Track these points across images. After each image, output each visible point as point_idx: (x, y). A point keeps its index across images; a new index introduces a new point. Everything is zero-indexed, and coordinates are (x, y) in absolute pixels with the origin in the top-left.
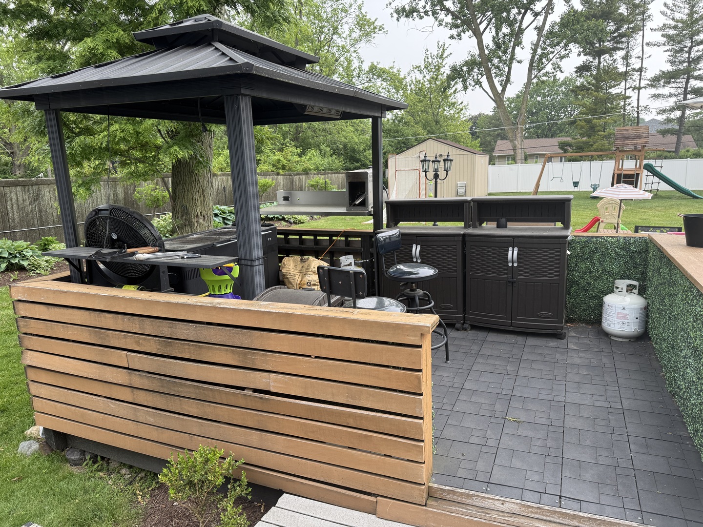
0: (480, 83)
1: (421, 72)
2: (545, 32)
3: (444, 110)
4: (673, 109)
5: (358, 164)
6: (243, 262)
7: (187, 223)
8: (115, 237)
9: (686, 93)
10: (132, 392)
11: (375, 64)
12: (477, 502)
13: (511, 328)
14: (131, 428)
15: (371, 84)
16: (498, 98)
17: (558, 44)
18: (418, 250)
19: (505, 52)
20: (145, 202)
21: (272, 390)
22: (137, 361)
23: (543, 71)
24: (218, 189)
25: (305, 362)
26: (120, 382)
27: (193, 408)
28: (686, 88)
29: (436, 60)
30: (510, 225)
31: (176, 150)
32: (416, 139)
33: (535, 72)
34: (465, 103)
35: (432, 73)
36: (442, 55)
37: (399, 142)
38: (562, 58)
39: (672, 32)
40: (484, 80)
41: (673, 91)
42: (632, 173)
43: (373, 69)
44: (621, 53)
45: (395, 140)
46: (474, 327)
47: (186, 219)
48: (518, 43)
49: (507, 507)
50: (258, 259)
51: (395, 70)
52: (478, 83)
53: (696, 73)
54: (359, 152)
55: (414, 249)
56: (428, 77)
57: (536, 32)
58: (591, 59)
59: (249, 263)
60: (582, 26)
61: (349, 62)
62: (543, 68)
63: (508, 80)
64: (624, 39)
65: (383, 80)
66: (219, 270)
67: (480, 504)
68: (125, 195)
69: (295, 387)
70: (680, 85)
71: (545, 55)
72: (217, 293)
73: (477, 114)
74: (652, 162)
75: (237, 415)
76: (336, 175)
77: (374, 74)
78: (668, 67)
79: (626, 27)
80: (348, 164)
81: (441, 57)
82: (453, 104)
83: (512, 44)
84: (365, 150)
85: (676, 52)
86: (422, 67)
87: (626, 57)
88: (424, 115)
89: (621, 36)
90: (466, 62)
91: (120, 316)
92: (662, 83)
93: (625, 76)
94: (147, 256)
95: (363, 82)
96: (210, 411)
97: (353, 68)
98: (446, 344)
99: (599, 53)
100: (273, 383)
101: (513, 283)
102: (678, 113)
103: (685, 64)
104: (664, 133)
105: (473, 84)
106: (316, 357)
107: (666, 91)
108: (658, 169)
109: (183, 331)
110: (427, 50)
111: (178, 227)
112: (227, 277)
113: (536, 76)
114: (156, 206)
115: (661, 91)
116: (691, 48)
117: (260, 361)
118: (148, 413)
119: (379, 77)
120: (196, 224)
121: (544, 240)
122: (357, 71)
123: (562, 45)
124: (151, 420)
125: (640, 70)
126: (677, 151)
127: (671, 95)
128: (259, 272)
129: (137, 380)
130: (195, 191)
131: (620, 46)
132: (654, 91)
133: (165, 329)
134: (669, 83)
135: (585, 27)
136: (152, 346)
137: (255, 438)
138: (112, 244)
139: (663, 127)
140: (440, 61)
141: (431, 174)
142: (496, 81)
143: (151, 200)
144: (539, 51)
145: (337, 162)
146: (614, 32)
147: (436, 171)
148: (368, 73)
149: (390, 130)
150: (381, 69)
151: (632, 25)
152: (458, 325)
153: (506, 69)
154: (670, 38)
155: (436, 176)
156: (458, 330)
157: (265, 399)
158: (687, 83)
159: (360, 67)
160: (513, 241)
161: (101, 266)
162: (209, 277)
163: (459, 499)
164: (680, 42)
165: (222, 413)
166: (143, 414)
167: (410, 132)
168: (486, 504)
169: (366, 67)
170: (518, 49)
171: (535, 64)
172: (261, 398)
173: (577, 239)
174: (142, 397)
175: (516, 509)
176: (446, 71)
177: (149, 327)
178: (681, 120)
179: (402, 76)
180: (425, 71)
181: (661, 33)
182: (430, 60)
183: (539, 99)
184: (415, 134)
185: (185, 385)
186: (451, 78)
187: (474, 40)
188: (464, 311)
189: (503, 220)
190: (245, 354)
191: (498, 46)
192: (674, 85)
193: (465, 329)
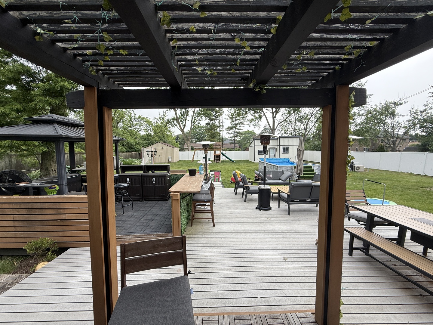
0: (177, 126)
1: (158, 120)
2: (195, 113)
3: (166, 133)
4: (232, 137)
5: (133, 150)
6: (60, 185)
7: (47, 173)
8: (11, 180)
9: (235, 133)
10: (15, 228)
11: (141, 116)
12: (124, 237)
13: (155, 199)
14: (14, 240)
15: (139, 122)
16: (182, 130)
17: (199, 116)
18: (129, 179)
19: (184, 117)
20: (28, 165)
21: (66, 219)
22: (17, 218)
23: (195, 124)
24: (68, 159)
25: (77, 210)
26: (10, 225)
27: (39, 229)
28: (235, 132)
29: (163, 117)
30: (155, 172)
31: (42, 148)
32: (156, 142)
33: (193, 124)
34: (173, 131)
35: (161, 121)
36: (165, 115)
37: (149, 143)
38: (200, 121)
39: (230, 116)
40: (178, 124)
41: (232, 132)
42: (218, 155)
43: (140, 117)
44: (218, 121)
45: (148, 142)
46: (145, 200)
47: (47, 172)
48: (187, 115)
49: (131, 237)
50: (65, 184)
51: (149, 118)
52: (176, 125)
53: (237, 128)
54: (133, 145)
55: (127, 179)
56: (160, 122)
57: (193, 112)
58: (210, 121)
59: (62, 185)
60: (205, 112)
61: (131, 114)
62: (195, 123)
63: (185, 126)
64: (218, 117)
65: (144, 121)
66: (51, 188)
67: (124, 238)
68: (16, 162)
69: (73, 217)
70: (233, 131)
71: (195, 119)
72: (50, 194)
73: (179, 134)
74: (223, 152)
75: (55, 228)
76: (123, 153)
77: (140, 119)
78: (230, 126)
79: (218, 113)
80: (129, 150)
81: (165, 116)
82: (169, 131)
83: (186, 115)
84: (136, 145)
85: (232, 122)
86: (158, 118)
87: (219, 122)
88: (159, 134)
89: (217, 116)
90: (172, 119)
91: (11, 204)
92: (229, 129)
93: (219, 127)
94: (24, 185)
95: (136, 121)
96: (45, 229)
97: (132, 116)
98: (132, 203)
99: (212, 120)
100: (67, 217)
101: (154, 187)
102: (233, 138)
103: (234, 125)
104: (231, 143)
105: (174, 126)
106: (80, 208)
107: (230, 132)
108: (225, 154)
109: (36, 206)
110: (160, 113)
111: (43, 175)
112: (54, 190)
113: (193, 125)
114: (34, 166)
115: (229, 132)
116: (235, 121)
117: (62, 211)
118: (21, 234)
119: (142, 120)
120: (52, 174)
121: (161, 176)
122: (134, 117)
123: (200, 117)
124: (22, 236)
125: (222, 126)
126: (234, 149)
127: (231, 133)
128: (66, 188)
129: (17, 224)
130: (52, 162)
131: (217, 118)
132: (227, 132)
133: (30, 206)
134: (231, 130)
135: (206, 113)
136: (24, 212)
137: (61, 234)
138: (9, 182)
139: (230, 142)
140: (164, 117)
141: (150, 155)
142: (181, 125)
143: (31, 164)
144: (194, 118)
145: (123, 149)
146: (215, 115)
147: (152, 154)
148: (138, 118)
149: (146, 138)
150: (143, 118)
151: (220, 113)
152: (141, 200)
153: (184, 122)
154: (230, 118)
155: (152, 156)
156: (141, 201)
157: (64, 222)
158: (235, 130)
159: (135, 116)
160: (154, 176)
161: (4, 190)
162: (47, 190)
163: (120, 238)
164: (233, 119)
165: (50, 228)
166: (18, 235)
167: (153, 139)
168: (126, 237)
169: (137, 116)
170: (187, 117)
171: (193, 122)
172: (63, 222)
173: (172, 175)
174: (19, 229)
175: (132, 237)
176: (166, 120)
177: (23, 206)
178: (234, 140)
179: (151, 120)
180: (159, 120)
181: (228, 116)
182: (161, 116)
183: (198, 131)
184: (155, 140)
185: (36, 222)
186: (167, 123)
187: (174, 112)
188: (143, 196)
189: (153, 171)
190: (58, 210)
191: (182, 115)
192: (232, 130)
193: (143, 201)
